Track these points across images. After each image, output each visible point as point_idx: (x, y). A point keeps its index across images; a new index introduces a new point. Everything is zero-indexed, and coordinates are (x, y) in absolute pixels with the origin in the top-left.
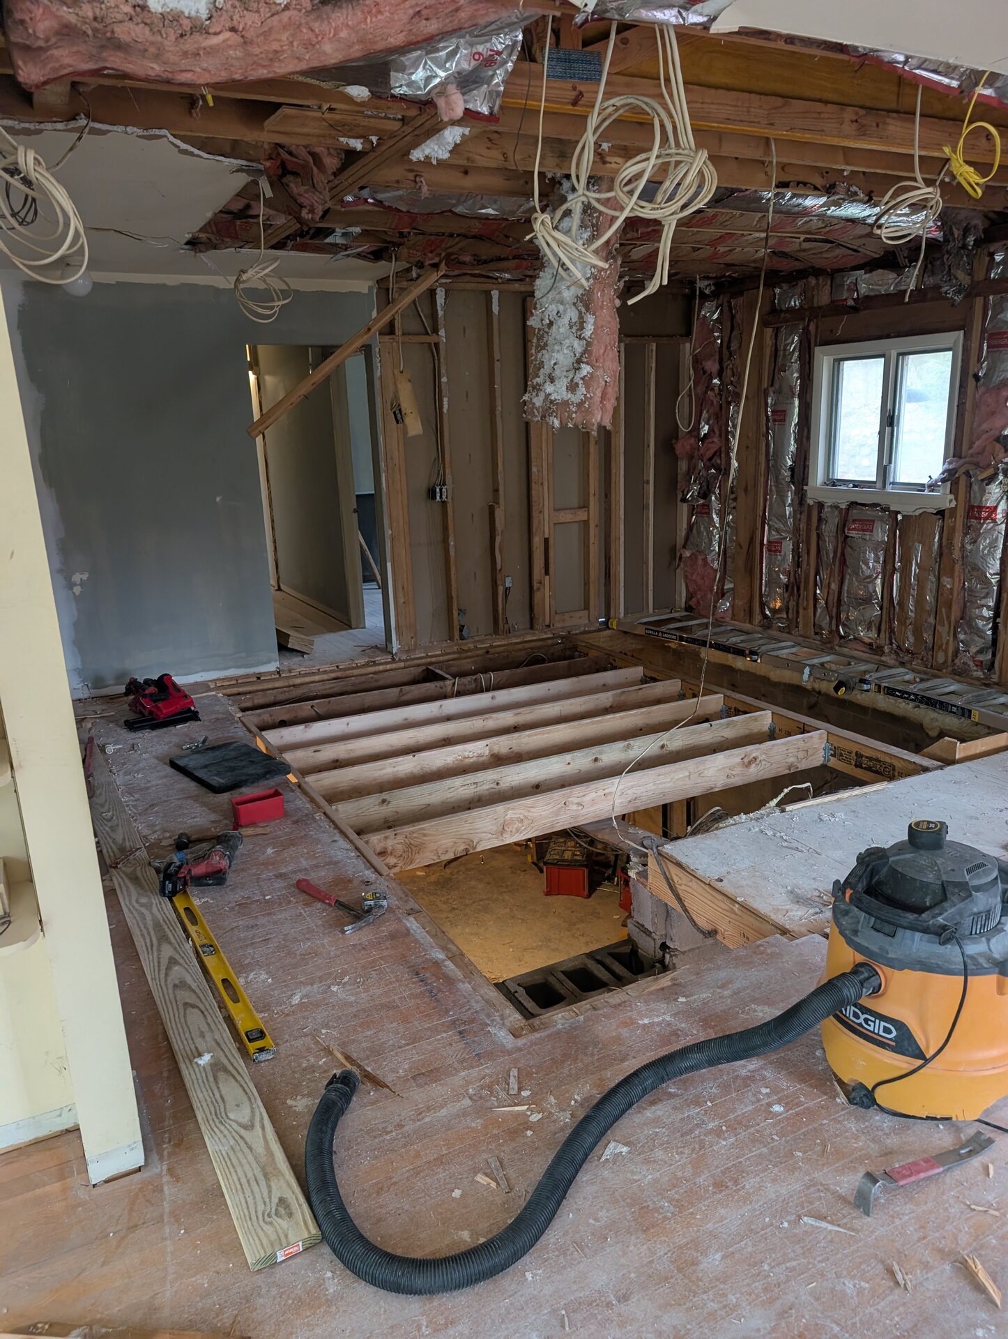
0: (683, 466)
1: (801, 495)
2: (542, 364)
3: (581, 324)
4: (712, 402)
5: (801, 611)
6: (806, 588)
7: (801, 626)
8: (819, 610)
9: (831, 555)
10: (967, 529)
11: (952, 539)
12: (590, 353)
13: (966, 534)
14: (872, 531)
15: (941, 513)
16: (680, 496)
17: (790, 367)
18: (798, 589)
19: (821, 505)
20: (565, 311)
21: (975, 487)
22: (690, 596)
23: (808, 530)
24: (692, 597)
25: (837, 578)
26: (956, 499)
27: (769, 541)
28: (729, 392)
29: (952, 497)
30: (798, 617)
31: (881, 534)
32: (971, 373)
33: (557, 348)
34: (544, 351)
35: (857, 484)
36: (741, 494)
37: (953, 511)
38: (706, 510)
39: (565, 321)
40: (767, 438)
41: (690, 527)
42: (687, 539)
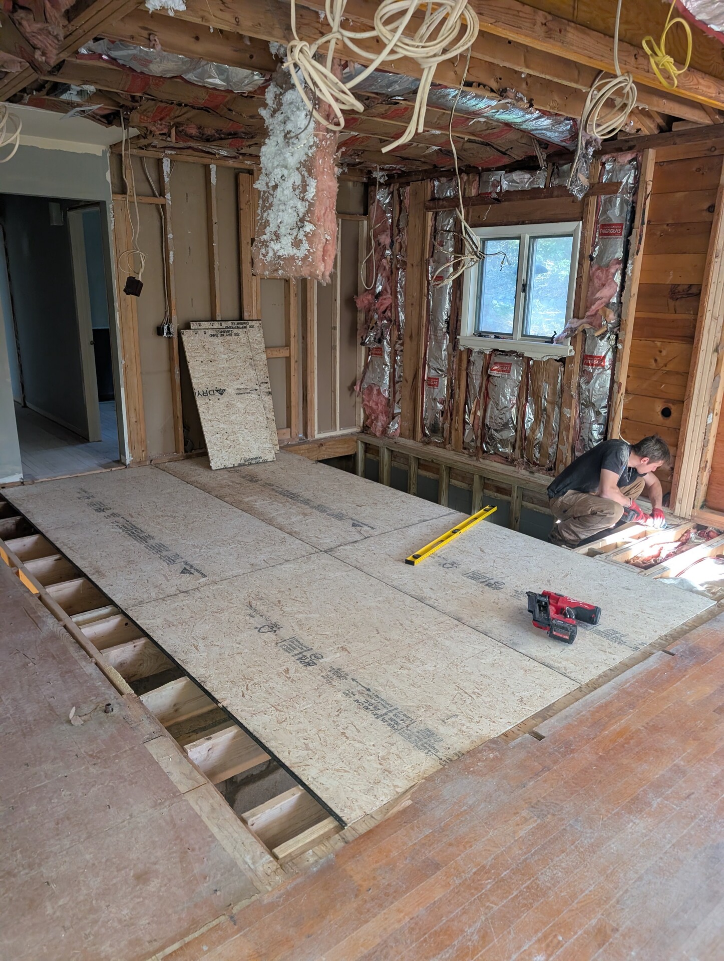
0: (361, 317)
1: (454, 342)
2: (267, 223)
3: (304, 187)
4: (385, 267)
5: (453, 432)
6: (457, 413)
7: (453, 442)
8: (467, 431)
9: (478, 390)
10: (583, 372)
11: (571, 380)
12: (313, 213)
13: (581, 376)
14: (509, 372)
15: (563, 360)
16: (359, 341)
17: (446, 243)
18: (451, 415)
19: (470, 351)
20: (289, 175)
21: (589, 342)
22: (367, 417)
23: (460, 370)
24: (368, 418)
25: (482, 407)
26: (575, 349)
27: (428, 378)
28: (398, 261)
29: (571, 348)
30: (450, 436)
31: (516, 374)
32: (587, 254)
33: (282, 207)
34: (269, 211)
35: (497, 336)
36: (407, 340)
37: (572, 358)
38: (380, 352)
39: (289, 183)
40: (428, 298)
41: (367, 365)
42: (364, 373)
